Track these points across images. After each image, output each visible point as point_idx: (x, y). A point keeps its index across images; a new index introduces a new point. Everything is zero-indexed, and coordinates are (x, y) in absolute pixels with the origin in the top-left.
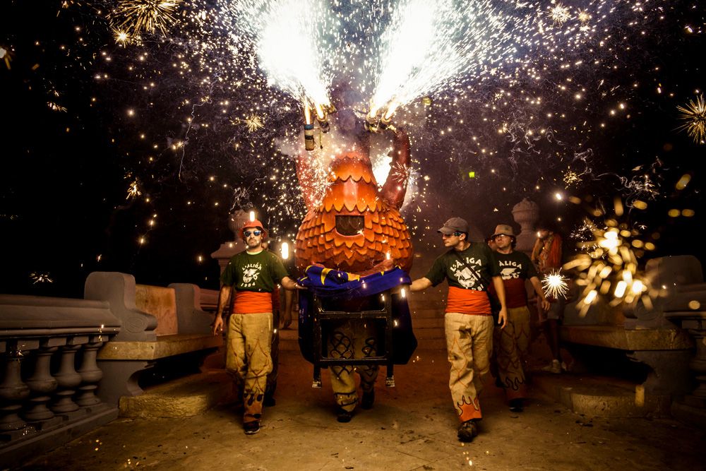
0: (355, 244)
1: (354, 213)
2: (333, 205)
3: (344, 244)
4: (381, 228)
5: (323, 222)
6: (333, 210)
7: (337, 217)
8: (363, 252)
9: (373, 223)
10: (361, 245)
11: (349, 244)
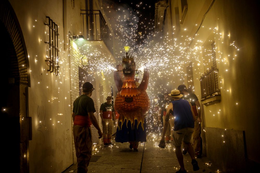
0: (130, 105)
1: (130, 97)
2: (124, 95)
3: (128, 105)
4: (138, 100)
5: (122, 99)
6: (124, 96)
7: (125, 98)
8: (133, 107)
9: (135, 99)
10: (132, 105)
11: (129, 105)
